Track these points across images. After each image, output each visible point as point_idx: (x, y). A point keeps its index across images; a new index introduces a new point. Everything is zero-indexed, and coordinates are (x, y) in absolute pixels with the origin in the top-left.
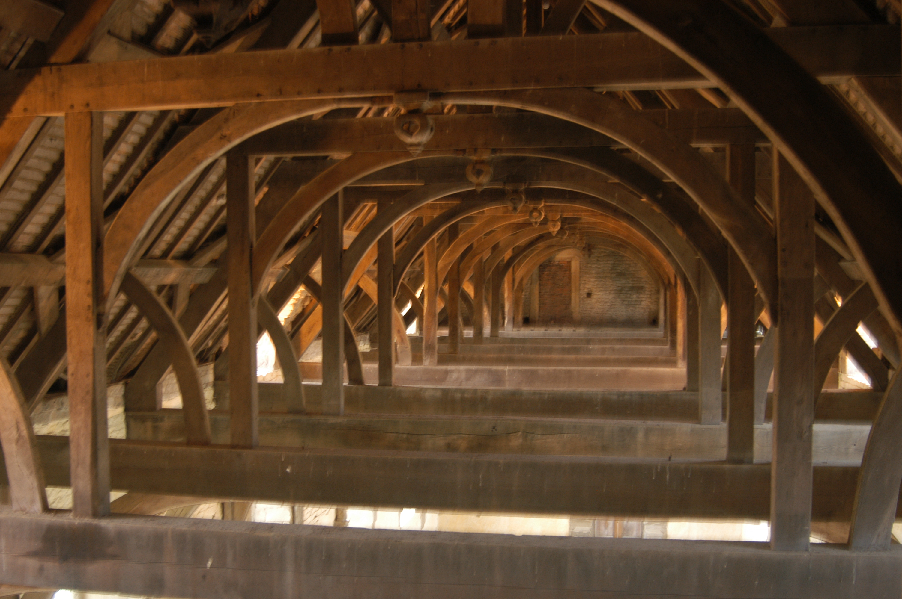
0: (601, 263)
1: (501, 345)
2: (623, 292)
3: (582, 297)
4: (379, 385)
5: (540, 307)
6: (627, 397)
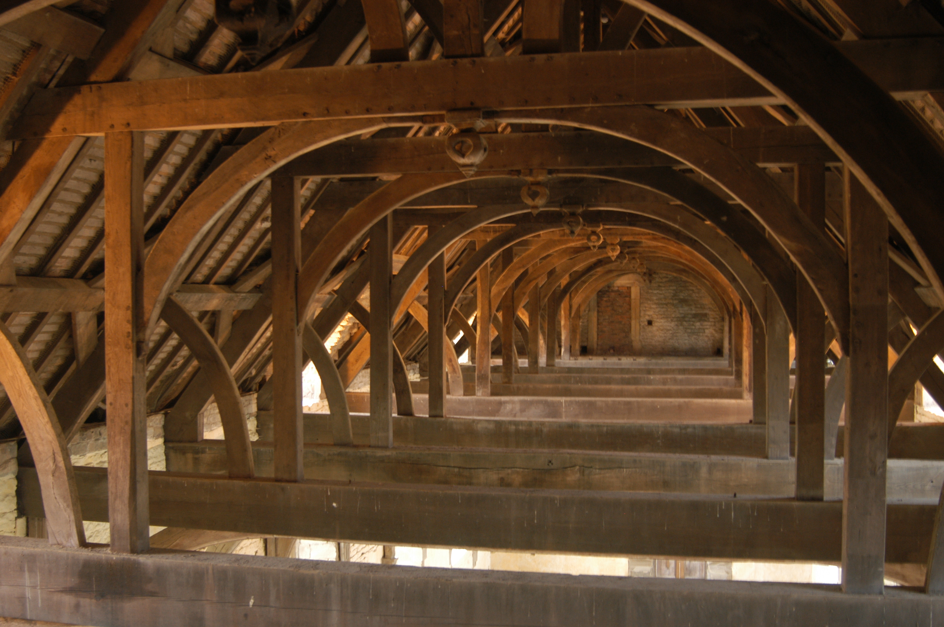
0: (663, 288)
1: (558, 375)
2: (686, 319)
3: (642, 324)
4: (430, 416)
5: (598, 335)
6: (690, 430)
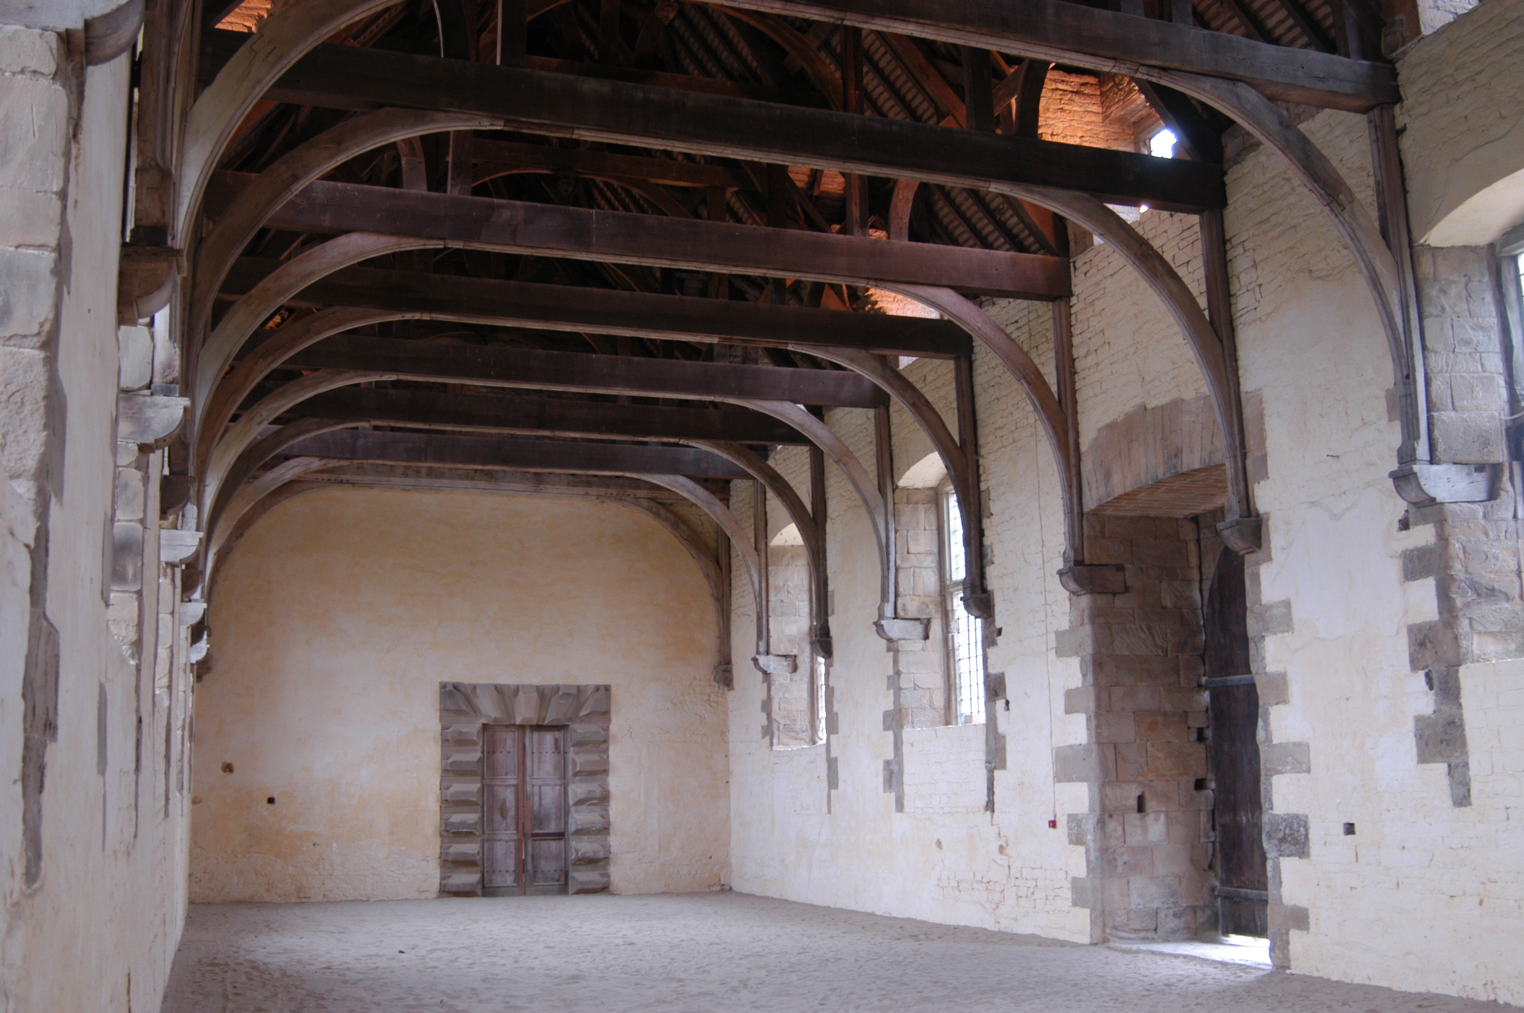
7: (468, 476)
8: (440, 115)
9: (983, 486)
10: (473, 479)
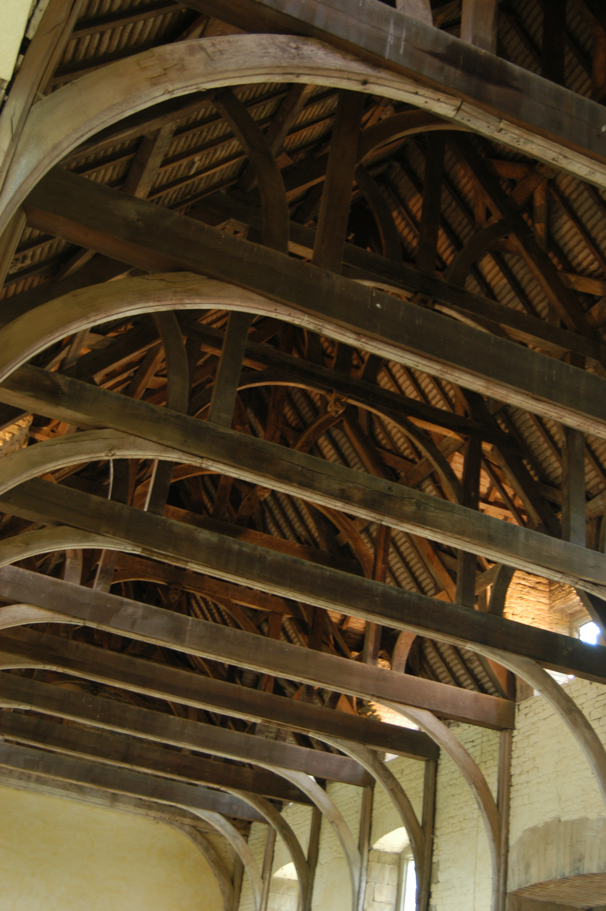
7: (65, 787)
8: (100, 538)
9: (435, 859)
10: (68, 790)
